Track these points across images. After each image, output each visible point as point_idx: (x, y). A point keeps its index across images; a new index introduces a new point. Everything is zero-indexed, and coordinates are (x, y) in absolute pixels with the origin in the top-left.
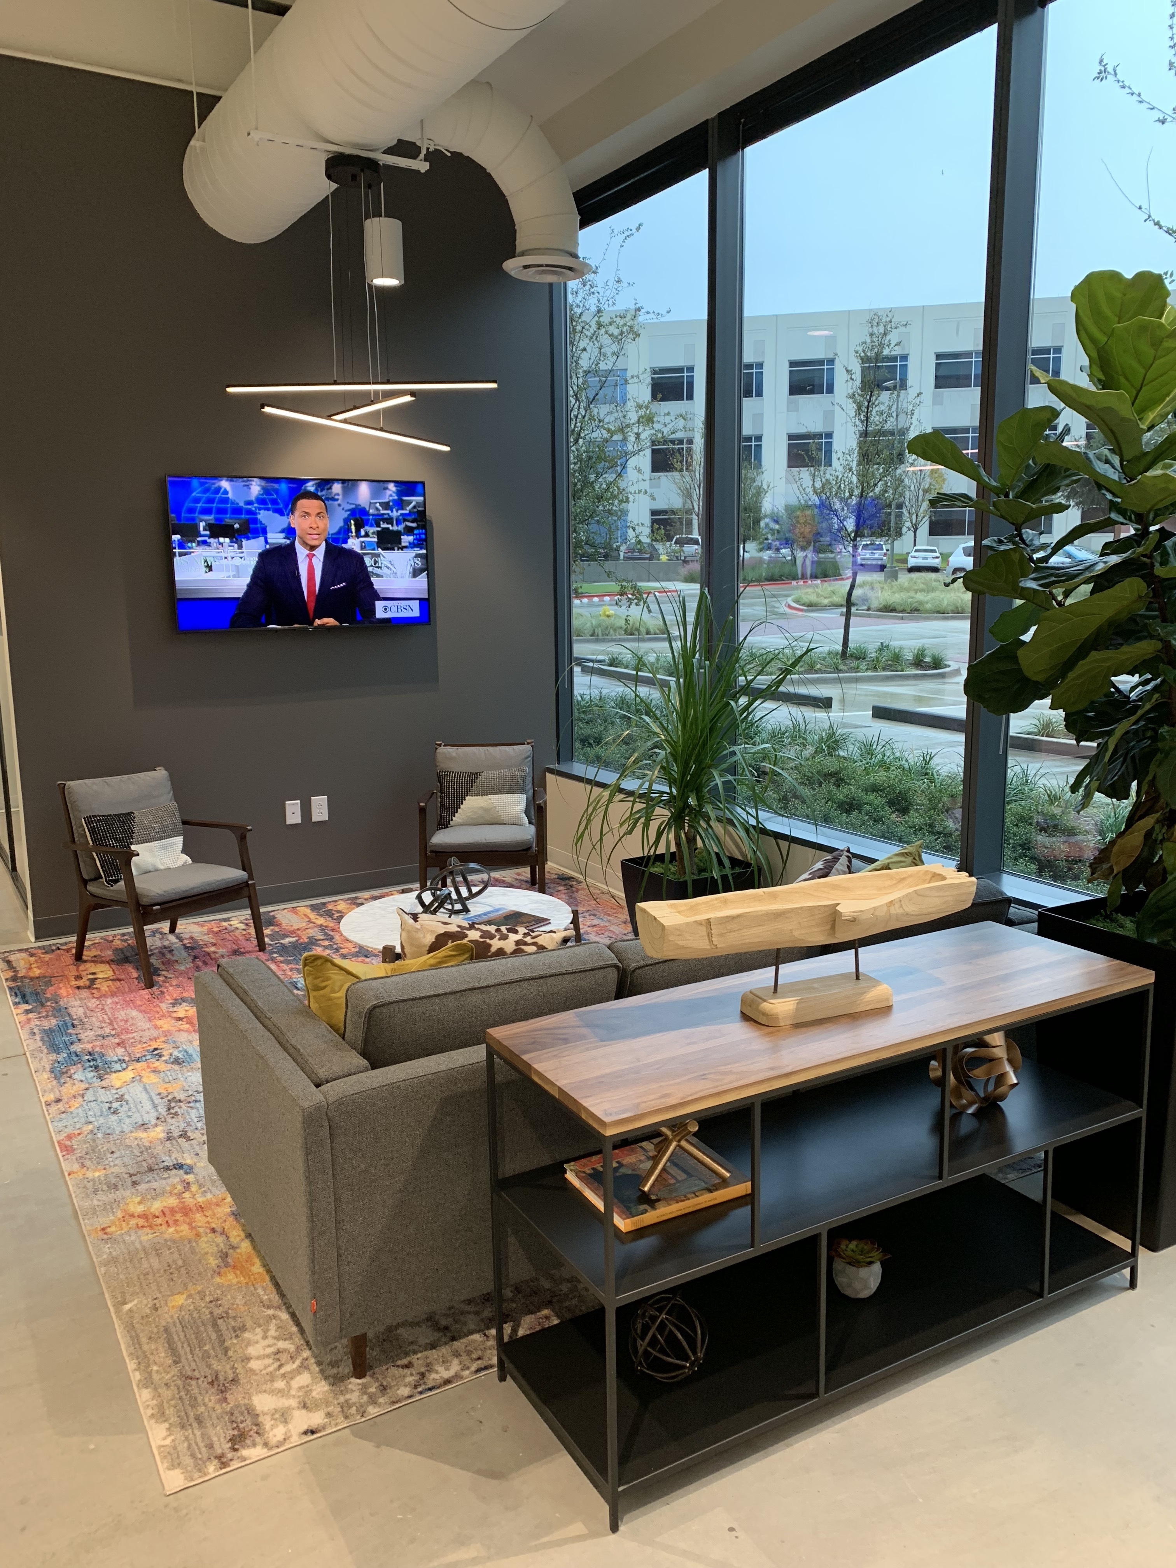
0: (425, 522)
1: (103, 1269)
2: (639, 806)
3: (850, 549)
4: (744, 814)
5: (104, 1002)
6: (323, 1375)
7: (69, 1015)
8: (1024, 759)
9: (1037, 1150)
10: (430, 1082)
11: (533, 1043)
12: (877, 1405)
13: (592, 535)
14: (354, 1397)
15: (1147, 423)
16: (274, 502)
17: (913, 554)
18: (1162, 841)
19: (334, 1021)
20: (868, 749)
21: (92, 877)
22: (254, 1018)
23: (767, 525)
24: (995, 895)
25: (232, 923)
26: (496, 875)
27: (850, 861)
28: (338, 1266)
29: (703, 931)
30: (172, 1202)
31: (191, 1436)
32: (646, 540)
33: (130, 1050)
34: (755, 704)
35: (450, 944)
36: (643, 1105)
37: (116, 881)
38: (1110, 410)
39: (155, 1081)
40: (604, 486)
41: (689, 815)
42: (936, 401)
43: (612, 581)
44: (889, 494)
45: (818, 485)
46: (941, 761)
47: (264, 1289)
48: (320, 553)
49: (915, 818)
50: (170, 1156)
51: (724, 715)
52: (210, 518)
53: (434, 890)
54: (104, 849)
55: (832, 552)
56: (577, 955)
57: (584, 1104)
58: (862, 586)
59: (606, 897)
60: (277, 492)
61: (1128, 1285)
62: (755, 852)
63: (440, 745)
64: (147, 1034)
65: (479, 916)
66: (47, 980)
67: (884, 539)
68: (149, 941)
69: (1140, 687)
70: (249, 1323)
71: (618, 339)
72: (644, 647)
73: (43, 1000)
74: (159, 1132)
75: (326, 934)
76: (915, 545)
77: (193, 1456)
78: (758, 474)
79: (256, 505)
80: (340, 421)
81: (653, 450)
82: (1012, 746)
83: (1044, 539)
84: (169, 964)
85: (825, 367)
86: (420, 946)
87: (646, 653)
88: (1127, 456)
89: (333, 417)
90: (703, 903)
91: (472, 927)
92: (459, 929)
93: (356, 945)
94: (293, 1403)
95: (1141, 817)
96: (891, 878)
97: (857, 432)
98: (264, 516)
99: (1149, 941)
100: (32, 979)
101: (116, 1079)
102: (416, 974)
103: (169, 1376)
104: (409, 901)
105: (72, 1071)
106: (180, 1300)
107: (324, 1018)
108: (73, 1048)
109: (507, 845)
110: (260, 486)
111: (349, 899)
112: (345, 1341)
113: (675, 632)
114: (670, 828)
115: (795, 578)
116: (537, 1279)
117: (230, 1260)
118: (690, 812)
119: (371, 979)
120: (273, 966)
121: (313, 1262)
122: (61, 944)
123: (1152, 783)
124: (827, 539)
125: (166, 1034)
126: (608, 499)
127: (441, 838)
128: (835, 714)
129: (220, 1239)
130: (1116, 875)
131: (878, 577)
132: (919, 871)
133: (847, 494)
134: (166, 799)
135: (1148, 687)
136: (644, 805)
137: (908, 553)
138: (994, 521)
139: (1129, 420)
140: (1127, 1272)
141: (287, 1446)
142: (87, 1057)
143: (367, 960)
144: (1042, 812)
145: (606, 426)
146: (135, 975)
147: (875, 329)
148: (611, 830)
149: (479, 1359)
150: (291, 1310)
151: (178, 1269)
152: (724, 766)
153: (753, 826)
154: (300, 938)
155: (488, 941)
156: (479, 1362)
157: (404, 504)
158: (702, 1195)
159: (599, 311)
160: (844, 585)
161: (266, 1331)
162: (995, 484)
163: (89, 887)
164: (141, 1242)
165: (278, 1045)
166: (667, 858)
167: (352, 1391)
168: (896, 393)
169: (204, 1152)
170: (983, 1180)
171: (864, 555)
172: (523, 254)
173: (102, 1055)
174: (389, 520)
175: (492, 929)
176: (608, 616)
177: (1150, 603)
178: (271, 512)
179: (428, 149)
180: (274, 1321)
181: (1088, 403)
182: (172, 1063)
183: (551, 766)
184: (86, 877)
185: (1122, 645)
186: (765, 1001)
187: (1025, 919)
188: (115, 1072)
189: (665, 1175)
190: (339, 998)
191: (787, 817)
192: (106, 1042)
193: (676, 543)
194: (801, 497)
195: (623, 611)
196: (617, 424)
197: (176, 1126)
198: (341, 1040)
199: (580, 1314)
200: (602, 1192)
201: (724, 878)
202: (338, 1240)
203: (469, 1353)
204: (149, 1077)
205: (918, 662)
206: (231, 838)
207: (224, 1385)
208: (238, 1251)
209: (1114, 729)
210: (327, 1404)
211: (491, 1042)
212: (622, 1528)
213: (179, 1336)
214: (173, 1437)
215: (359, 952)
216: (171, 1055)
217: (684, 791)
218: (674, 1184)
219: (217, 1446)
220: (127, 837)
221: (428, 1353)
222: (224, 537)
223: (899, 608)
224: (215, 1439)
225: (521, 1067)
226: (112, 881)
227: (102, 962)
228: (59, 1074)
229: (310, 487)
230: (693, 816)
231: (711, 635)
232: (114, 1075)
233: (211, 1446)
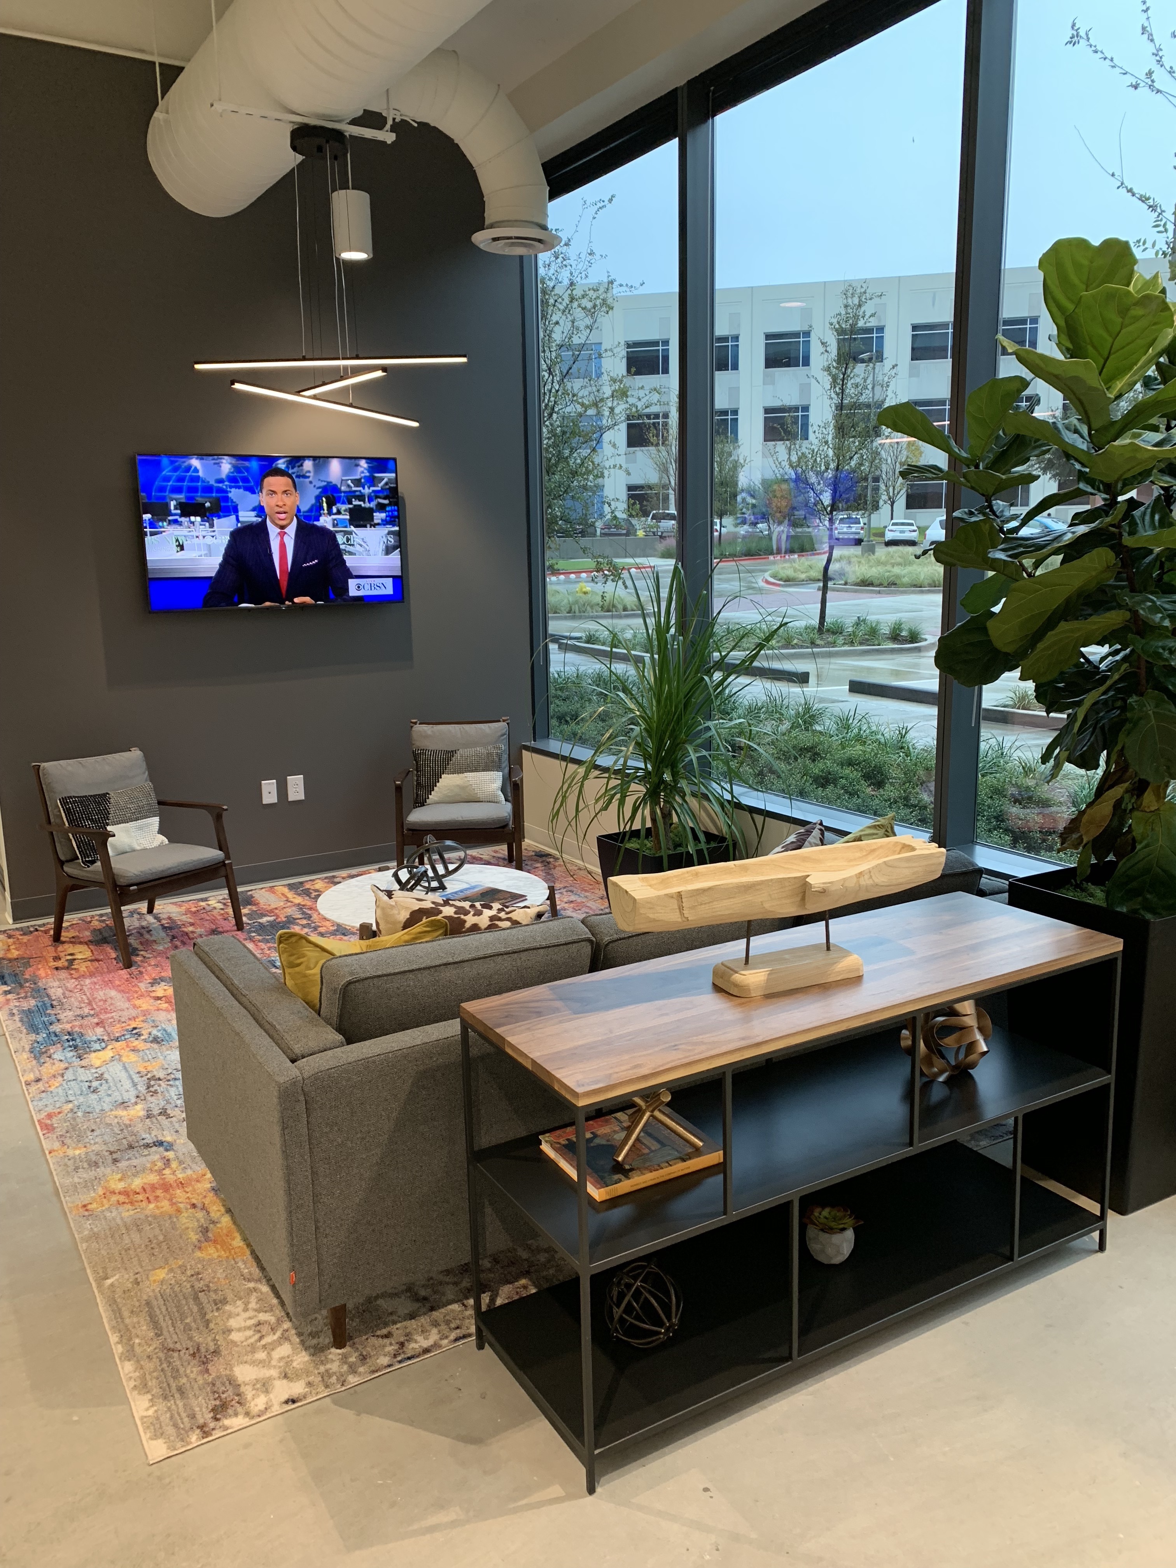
0: (398, 498)
1: (85, 1245)
2: (614, 782)
3: (827, 523)
4: (719, 789)
5: (82, 983)
6: (303, 1345)
7: (48, 996)
8: (1000, 732)
9: (1007, 1116)
10: (405, 1057)
11: (507, 1017)
12: (850, 1367)
13: (567, 511)
14: (334, 1367)
15: (1115, 393)
16: (245, 480)
17: (891, 527)
18: (1131, 811)
19: (309, 998)
20: (844, 724)
21: (69, 858)
22: (230, 995)
23: (744, 500)
24: (965, 866)
25: (209, 903)
26: (473, 852)
27: (823, 834)
28: (316, 1238)
29: (674, 904)
30: (153, 1178)
31: (173, 1407)
32: (621, 515)
33: (109, 1030)
34: (729, 680)
35: (424, 920)
36: (615, 1076)
37: (93, 862)
38: (1077, 379)
39: (134, 1060)
40: (579, 461)
41: (664, 790)
42: (913, 373)
43: (588, 557)
44: (865, 467)
45: (794, 458)
46: (916, 734)
47: (245, 1263)
48: (291, 530)
49: (890, 791)
50: (150, 1134)
51: (698, 692)
52: (182, 497)
53: (410, 868)
54: (80, 830)
55: (809, 527)
56: (552, 930)
57: (558, 1076)
58: (839, 560)
59: (583, 873)
60: (247, 469)
61: (1097, 1248)
62: (730, 827)
63: (415, 723)
64: (126, 1014)
65: (456, 893)
66: (26, 961)
67: (860, 512)
68: (127, 922)
69: (1110, 658)
70: (230, 1297)
71: (591, 312)
72: (620, 623)
73: (22, 982)
74: (139, 1110)
75: (304, 913)
76: (892, 519)
77: (175, 1426)
78: (734, 449)
79: (227, 483)
80: (309, 397)
81: (630, 426)
82: (985, 719)
83: (1014, 510)
84: (147, 944)
85: (801, 339)
86: (394, 923)
87: (623, 630)
88: (1096, 424)
89: (302, 393)
90: (675, 876)
91: (446, 903)
92: (433, 906)
93: (334, 923)
94: (274, 1373)
95: (1111, 787)
96: (861, 849)
97: (833, 405)
98: (235, 494)
99: (1118, 909)
100: (10, 960)
101: (95, 1059)
102: (391, 950)
103: (151, 1348)
104: (385, 879)
105: (52, 1051)
106: (161, 1274)
107: (300, 995)
108: (53, 1028)
109: (483, 822)
110: (230, 463)
111: (326, 878)
112: (325, 1312)
113: (650, 608)
114: (646, 803)
115: (772, 553)
116: (515, 1250)
117: (210, 1235)
118: (665, 788)
119: (346, 956)
120: (250, 946)
121: (291, 1234)
122: (39, 926)
123: (1121, 753)
124: (800, 513)
125: (146, 1013)
126: (582, 475)
127: (418, 816)
128: (811, 690)
129: (200, 1215)
130: (1086, 844)
131: (856, 550)
132: (889, 843)
133: (823, 468)
134: (141, 780)
135: (1118, 658)
136: (619, 782)
137: (885, 527)
138: (966, 493)
139: (1095, 389)
140: (1096, 1235)
141: (268, 1415)
142: (67, 1037)
143: (345, 938)
144: (1016, 784)
145: (580, 400)
146: (114, 955)
147: (850, 300)
148: (587, 806)
149: (458, 1328)
150: (271, 1283)
151: (159, 1244)
152: (699, 741)
153: (728, 801)
154: (278, 916)
155: (462, 917)
156: (458, 1331)
157: (376, 481)
158: (675, 1164)
159: (572, 284)
160: (822, 560)
161: (246, 1304)
162: (965, 455)
163: (65, 869)
164: (122, 1218)
165: (253, 1022)
166: (643, 833)
167: (333, 1361)
168: (871, 365)
169: (184, 1130)
170: (954, 1145)
171: (842, 529)
172: (491, 226)
173: (82, 1035)
174: (361, 498)
175: (466, 905)
176: (585, 593)
177: (1119, 573)
178: (242, 490)
179: (394, 119)
180: (255, 1294)
181: (1056, 372)
182: (152, 1042)
183: (528, 744)
184: (63, 858)
185: (1091, 615)
186: (736, 972)
187: (996, 890)
188: (95, 1051)
189: (638, 1145)
190: (314, 975)
191: (762, 791)
192: (85, 1022)
193: (652, 519)
194: (777, 471)
195: (599, 588)
196: (592, 398)
197: (156, 1104)
198: (316, 1016)
199: (557, 1283)
200: (575, 1164)
201: (700, 852)
202: (315, 1213)
203: (447, 1323)
204: (128, 1056)
205: (895, 636)
206: (208, 819)
207: (205, 1356)
208: (218, 1225)
209: (1083, 699)
210: (308, 1373)
211: (465, 1016)
212: (599, 1490)
213: (160, 1309)
214: (155, 1408)
215: (337, 930)
216: (150, 1034)
217: (659, 767)
218: (648, 1154)
219: (199, 1416)
220: (103, 818)
221: (407, 1323)
222: (195, 516)
223: (876, 582)
224: (197, 1409)
225: (494, 1040)
226: (89, 862)
227: (81, 943)
228: (39, 1054)
229: (281, 464)
230: (668, 791)
231: (685, 610)
232: (93, 1055)
233: (193, 1416)
